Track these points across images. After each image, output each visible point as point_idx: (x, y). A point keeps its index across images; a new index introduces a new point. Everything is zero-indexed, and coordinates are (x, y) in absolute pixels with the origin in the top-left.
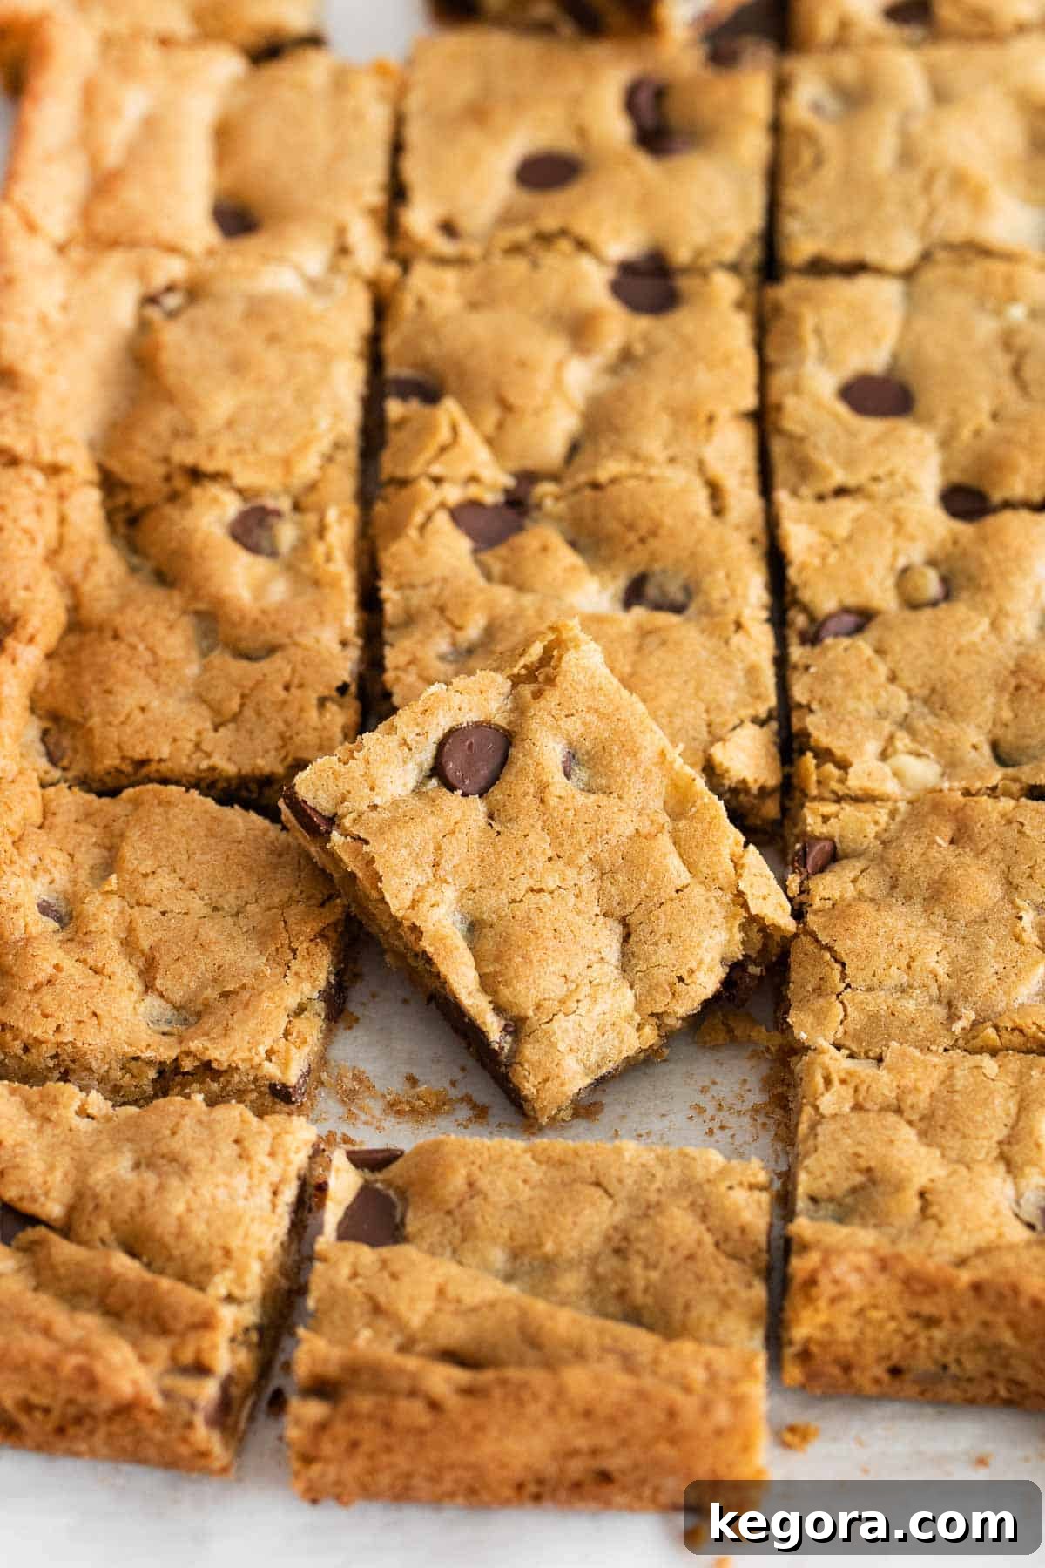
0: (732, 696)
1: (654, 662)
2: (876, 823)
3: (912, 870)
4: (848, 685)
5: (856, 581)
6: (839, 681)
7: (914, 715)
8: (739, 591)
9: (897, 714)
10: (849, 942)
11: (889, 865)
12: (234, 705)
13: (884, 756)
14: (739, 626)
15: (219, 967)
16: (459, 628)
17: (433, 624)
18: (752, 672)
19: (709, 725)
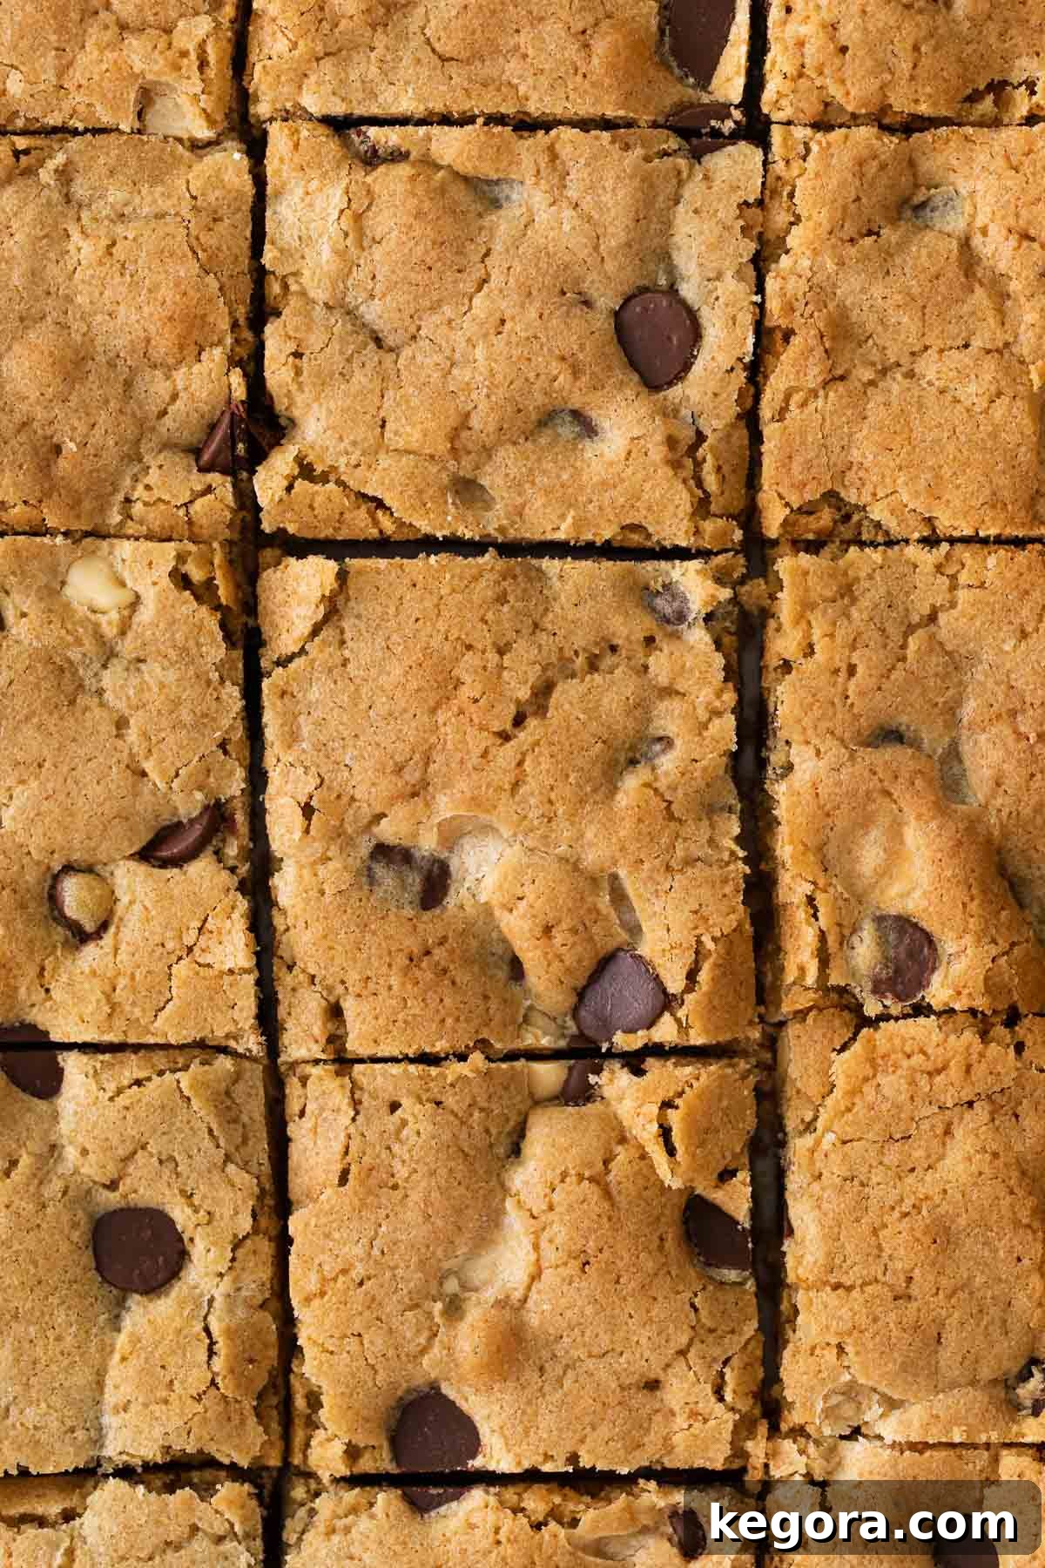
0: (314, 694)
1: (410, 733)
2: (148, 487)
3: (107, 402)
4: (176, 703)
5: (164, 898)
6: (186, 716)
7: (96, 666)
8: (306, 873)
9: (116, 667)
10: (182, 274)
11: (134, 415)
12: (913, 643)
13: (136, 602)
14: (308, 811)
15: (888, 272)
16: (647, 785)
17: (680, 792)
18: (293, 738)
19: (343, 642)
